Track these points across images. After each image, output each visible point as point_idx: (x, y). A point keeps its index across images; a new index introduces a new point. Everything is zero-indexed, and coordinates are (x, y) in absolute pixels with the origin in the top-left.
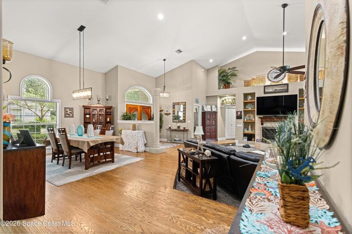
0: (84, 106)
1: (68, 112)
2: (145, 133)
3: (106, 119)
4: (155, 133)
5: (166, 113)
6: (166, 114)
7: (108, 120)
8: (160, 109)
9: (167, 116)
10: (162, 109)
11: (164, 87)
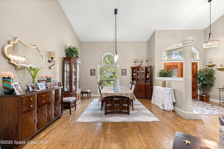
0: (131, 67)
1: (124, 72)
2: (174, 90)
3: (146, 76)
4: (184, 92)
5: (220, 67)
6: (220, 69)
7: (148, 77)
8: (210, 64)
9: (221, 72)
10: (213, 64)
11: (210, 34)
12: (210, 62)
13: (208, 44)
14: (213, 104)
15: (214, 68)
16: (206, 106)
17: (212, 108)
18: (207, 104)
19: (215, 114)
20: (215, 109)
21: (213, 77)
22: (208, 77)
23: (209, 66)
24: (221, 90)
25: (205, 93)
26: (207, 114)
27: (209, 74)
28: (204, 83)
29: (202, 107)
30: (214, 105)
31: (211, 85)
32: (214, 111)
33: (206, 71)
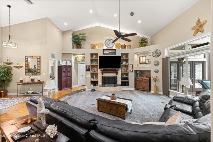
6: (17, 67)
8: (8, 62)
9: (17, 69)
10: (11, 62)
11: (9, 36)
12: (8, 60)
13: (8, 44)
14: (11, 97)
15: (12, 66)
16: (6, 101)
17: (11, 101)
18: (6, 99)
19: (15, 104)
20: (14, 100)
21: (10, 73)
22: (7, 74)
23: (7, 64)
24: (18, 84)
25: (3, 88)
26: (9, 106)
27: (7, 71)
28: (3, 79)
29: (2, 103)
30: (13, 98)
31: (9, 81)
32: (13, 102)
33: (5, 68)
